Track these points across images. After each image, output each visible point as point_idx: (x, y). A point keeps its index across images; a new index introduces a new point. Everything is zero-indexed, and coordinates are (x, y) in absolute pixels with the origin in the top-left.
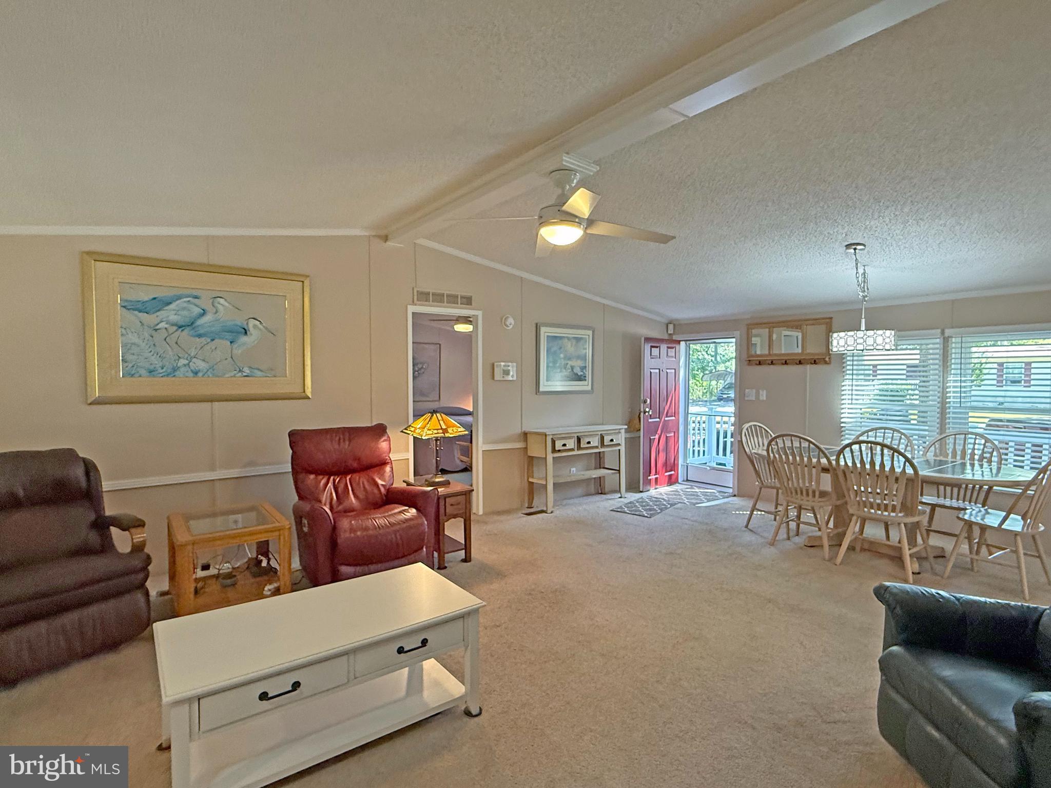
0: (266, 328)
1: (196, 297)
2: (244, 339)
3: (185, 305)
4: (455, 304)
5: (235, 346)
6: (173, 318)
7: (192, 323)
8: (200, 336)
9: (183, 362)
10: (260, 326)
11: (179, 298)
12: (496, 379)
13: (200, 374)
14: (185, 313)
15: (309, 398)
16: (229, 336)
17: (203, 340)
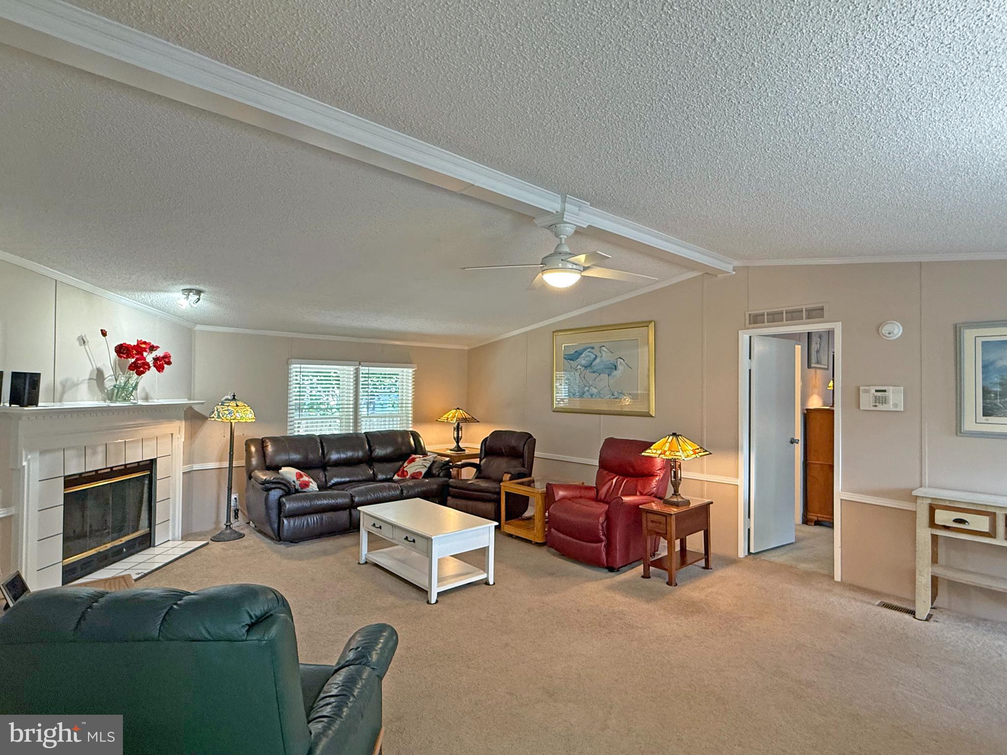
0: (627, 364)
1: (593, 348)
2: (615, 373)
3: (588, 354)
4: (800, 319)
5: (610, 377)
6: (583, 362)
7: (591, 364)
8: (594, 372)
9: (587, 388)
10: (624, 363)
11: (585, 349)
12: (861, 408)
13: (594, 397)
14: (587, 359)
15: (652, 417)
16: (607, 371)
17: (595, 375)
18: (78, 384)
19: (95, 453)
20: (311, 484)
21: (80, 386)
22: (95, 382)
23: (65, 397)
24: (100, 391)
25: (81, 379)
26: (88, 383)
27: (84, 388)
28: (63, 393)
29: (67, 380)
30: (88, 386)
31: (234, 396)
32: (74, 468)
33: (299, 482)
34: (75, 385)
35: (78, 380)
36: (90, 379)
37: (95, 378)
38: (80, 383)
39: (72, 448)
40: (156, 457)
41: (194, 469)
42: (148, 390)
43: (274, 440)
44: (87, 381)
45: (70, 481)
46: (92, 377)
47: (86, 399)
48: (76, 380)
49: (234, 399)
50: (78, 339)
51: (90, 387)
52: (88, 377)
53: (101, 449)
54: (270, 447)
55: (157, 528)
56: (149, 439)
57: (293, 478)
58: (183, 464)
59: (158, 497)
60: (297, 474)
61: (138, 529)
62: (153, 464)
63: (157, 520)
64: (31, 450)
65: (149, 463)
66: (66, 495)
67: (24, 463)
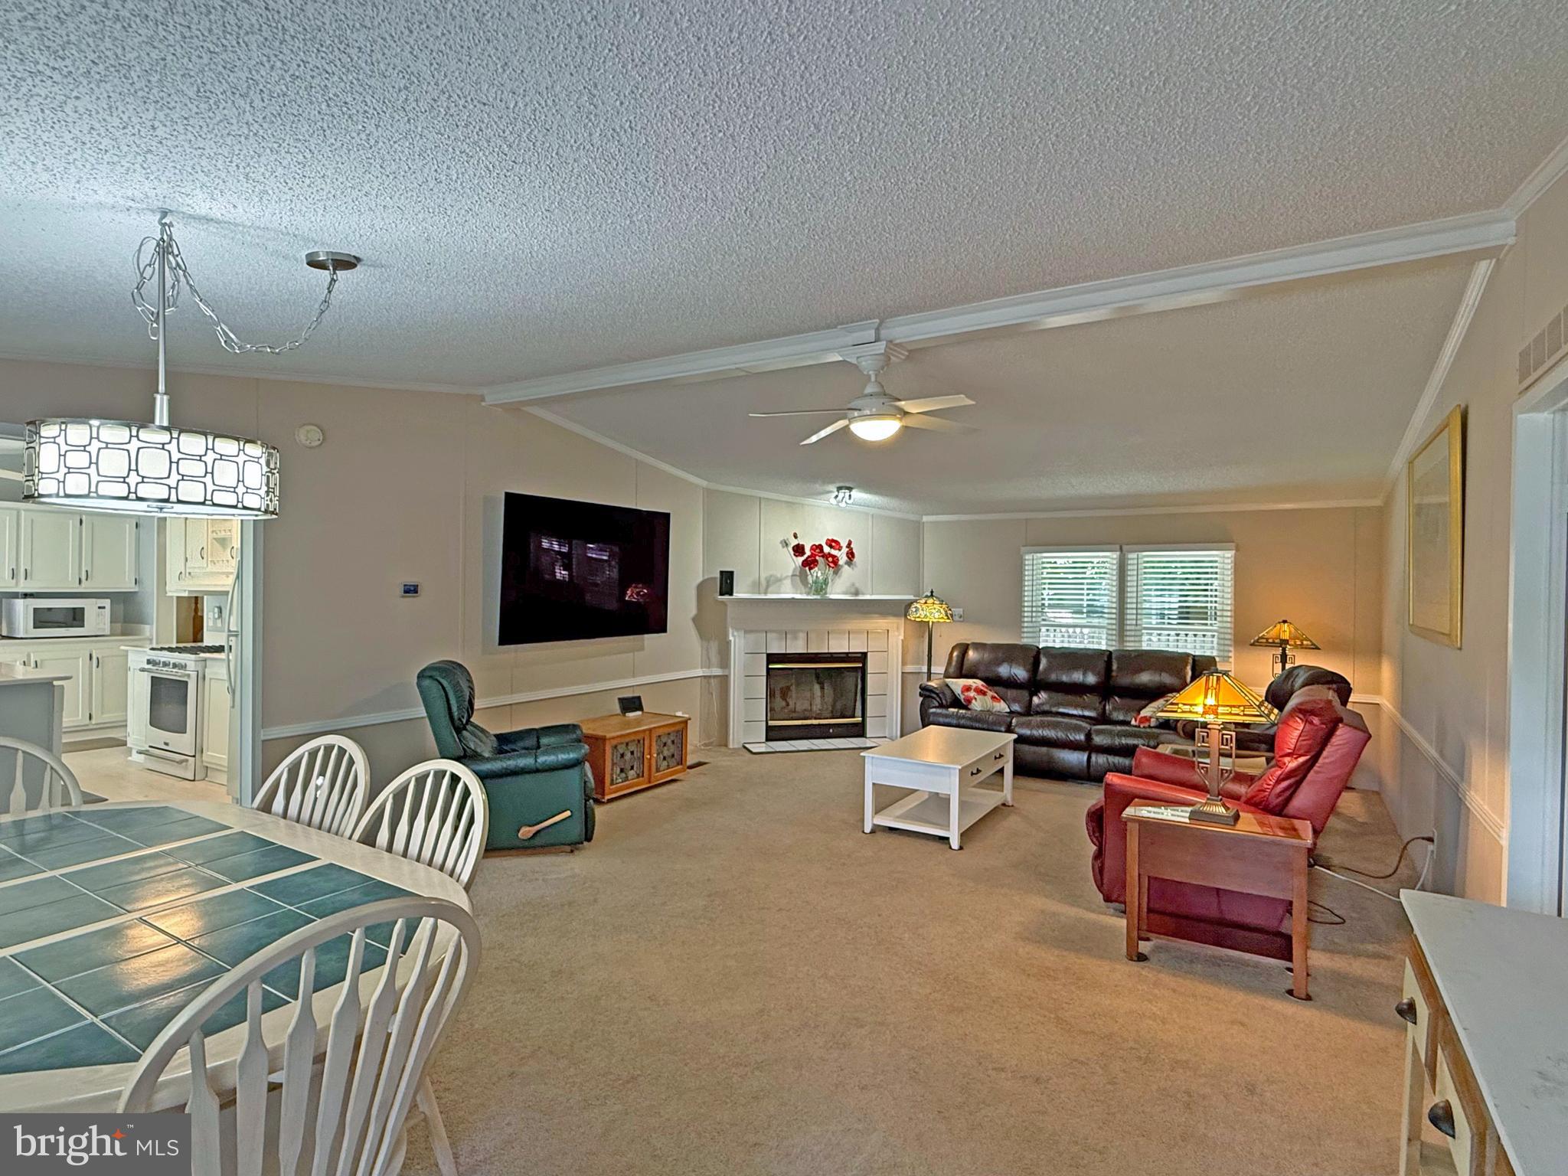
18: (781, 580)
19: (795, 638)
21: (785, 582)
22: (798, 577)
23: (770, 590)
24: (803, 584)
25: (784, 575)
26: (792, 579)
27: (788, 583)
28: (768, 587)
29: (771, 576)
30: (792, 581)
31: (932, 592)
32: (775, 649)
34: (779, 580)
35: (781, 576)
36: (793, 576)
37: (798, 574)
38: (784, 579)
39: (772, 631)
40: (867, 651)
42: (857, 585)
43: (978, 646)
44: (790, 577)
45: (771, 658)
46: (795, 574)
47: (788, 591)
48: (779, 576)
49: (932, 595)
50: (781, 542)
51: (793, 583)
52: (790, 574)
53: (802, 635)
54: (971, 654)
55: (868, 720)
56: (858, 632)
57: (958, 691)
58: (904, 663)
59: (869, 691)
60: (965, 686)
61: (853, 716)
62: (863, 657)
63: (869, 713)
64: (738, 630)
65: (859, 655)
66: (768, 670)
67: (731, 638)
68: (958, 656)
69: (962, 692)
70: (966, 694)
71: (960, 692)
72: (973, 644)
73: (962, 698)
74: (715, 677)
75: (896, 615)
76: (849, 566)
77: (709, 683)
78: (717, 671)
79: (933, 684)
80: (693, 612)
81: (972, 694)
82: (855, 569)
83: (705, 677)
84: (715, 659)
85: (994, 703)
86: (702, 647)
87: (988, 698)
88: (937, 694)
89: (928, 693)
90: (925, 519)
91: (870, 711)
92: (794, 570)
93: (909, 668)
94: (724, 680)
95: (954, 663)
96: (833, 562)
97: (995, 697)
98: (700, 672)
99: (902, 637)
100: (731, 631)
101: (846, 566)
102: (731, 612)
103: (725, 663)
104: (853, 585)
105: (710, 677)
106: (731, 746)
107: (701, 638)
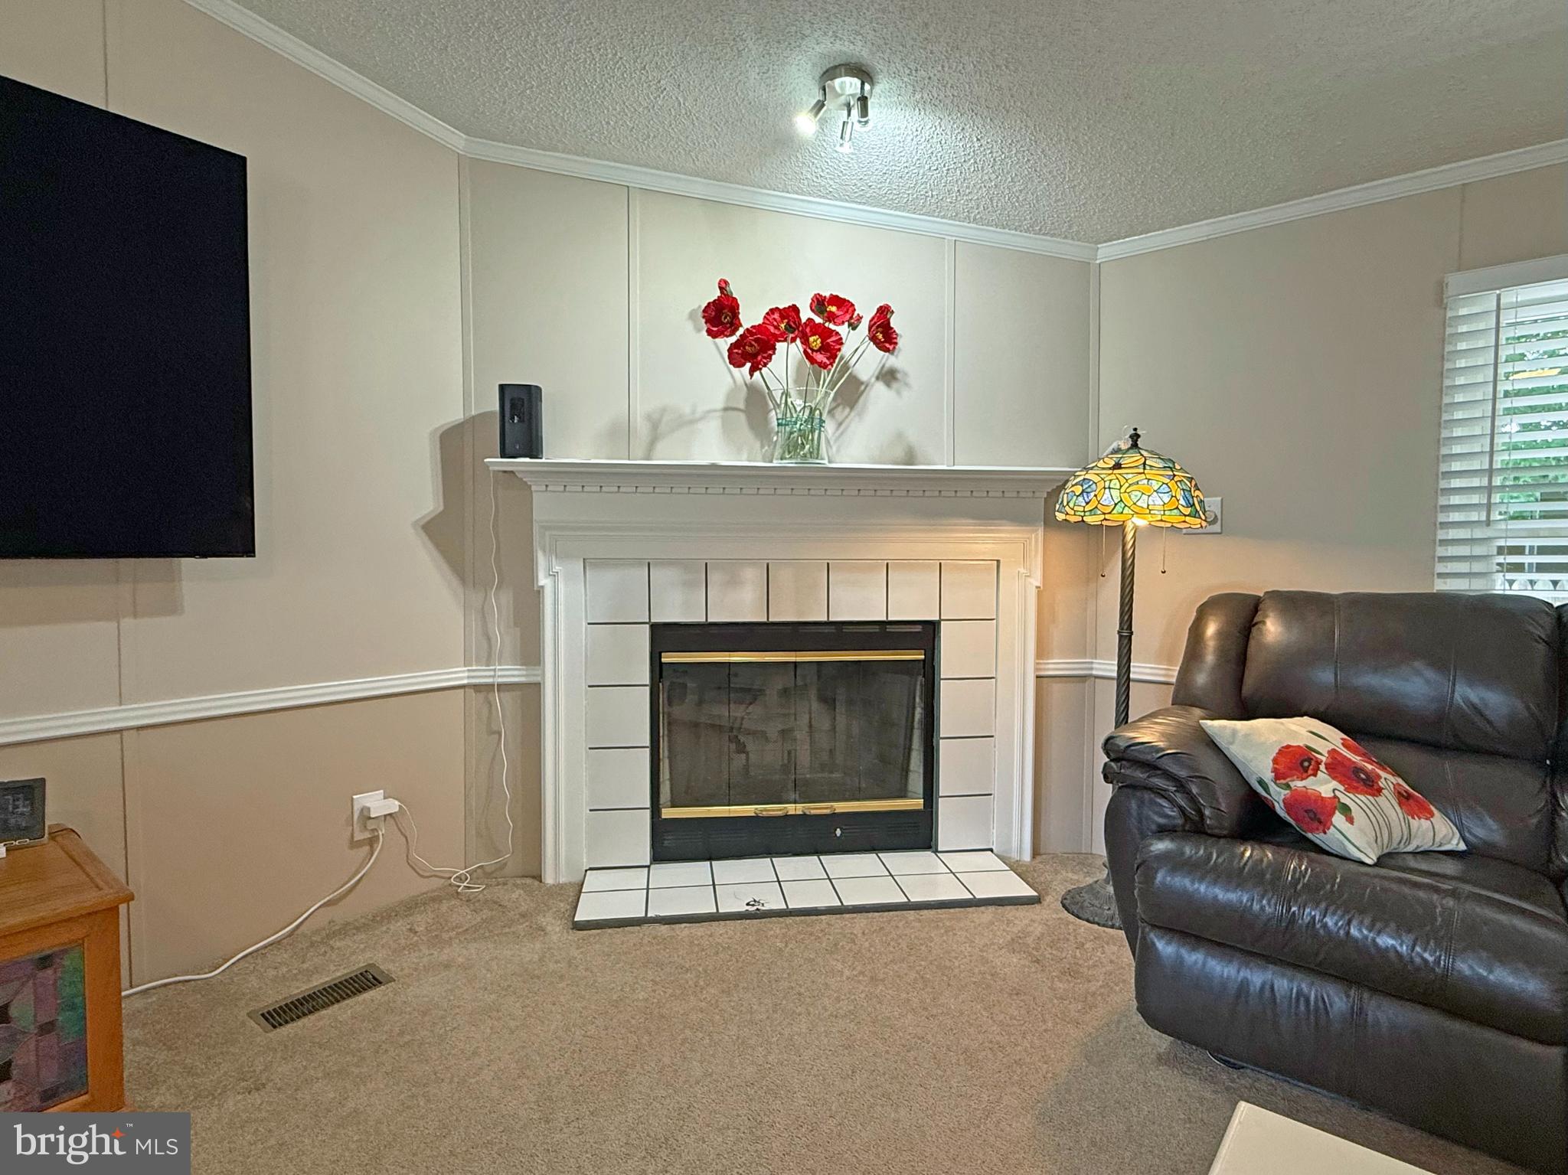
18: (692, 422)
19: (733, 582)
20: (1338, 819)
21: (700, 426)
22: (742, 417)
24: (758, 437)
25: (700, 410)
26: (722, 418)
29: (664, 410)
30: (723, 426)
31: (1135, 437)
32: (673, 612)
33: (1285, 793)
34: (687, 422)
35: (693, 412)
36: (726, 409)
37: (742, 406)
38: (701, 419)
39: (667, 562)
40: (938, 619)
41: (1094, 672)
42: (913, 436)
43: (1293, 603)
44: (718, 414)
45: (664, 636)
46: (735, 405)
47: (715, 454)
48: (687, 410)
49: (1136, 445)
50: (692, 315)
51: (727, 428)
52: (720, 404)
53: (752, 575)
54: (1273, 629)
55: (944, 808)
56: (910, 564)
57: (1259, 766)
58: (1041, 652)
59: (947, 725)
60: (1286, 752)
61: (903, 794)
62: (927, 633)
63: (944, 786)
64: (563, 556)
65: (918, 628)
66: (658, 670)
67: (543, 580)
68: (1220, 634)
69: (1278, 776)
70: (1298, 784)
71: (1268, 776)
72: (1276, 596)
73: (1278, 796)
74: (502, 687)
75: (1021, 519)
76: (888, 385)
77: (490, 705)
78: (511, 673)
79: (1149, 735)
80: (428, 502)
81: (1324, 786)
82: (905, 393)
83: (477, 688)
84: (502, 635)
85: (1415, 823)
86: (466, 608)
87: (1387, 803)
88: (1181, 786)
89: (1140, 775)
90: (1106, 252)
91: (947, 781)
92: (730, 395)
93: (1055, 665)
94: (530, 694)
95: (1210, 658)
96: (825, 348)
97: (1409, 796)
98: (459, 675)
99: (1036, 580)
100: (541, 560)
101: (880, 387)
102: (544, 506)
103: (531, 652)
104: (900, 436)
105: (489, 687)
106: (549, 879)
107: (463, 580)
